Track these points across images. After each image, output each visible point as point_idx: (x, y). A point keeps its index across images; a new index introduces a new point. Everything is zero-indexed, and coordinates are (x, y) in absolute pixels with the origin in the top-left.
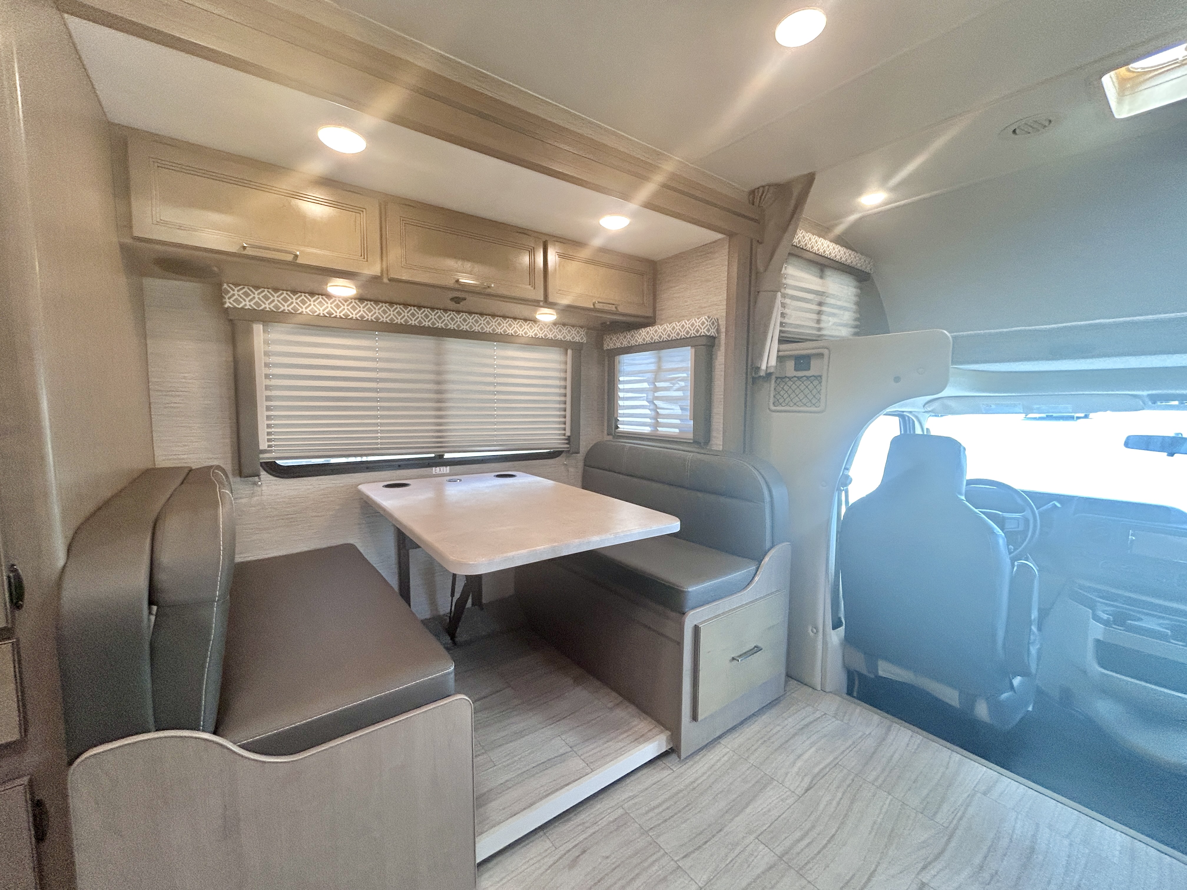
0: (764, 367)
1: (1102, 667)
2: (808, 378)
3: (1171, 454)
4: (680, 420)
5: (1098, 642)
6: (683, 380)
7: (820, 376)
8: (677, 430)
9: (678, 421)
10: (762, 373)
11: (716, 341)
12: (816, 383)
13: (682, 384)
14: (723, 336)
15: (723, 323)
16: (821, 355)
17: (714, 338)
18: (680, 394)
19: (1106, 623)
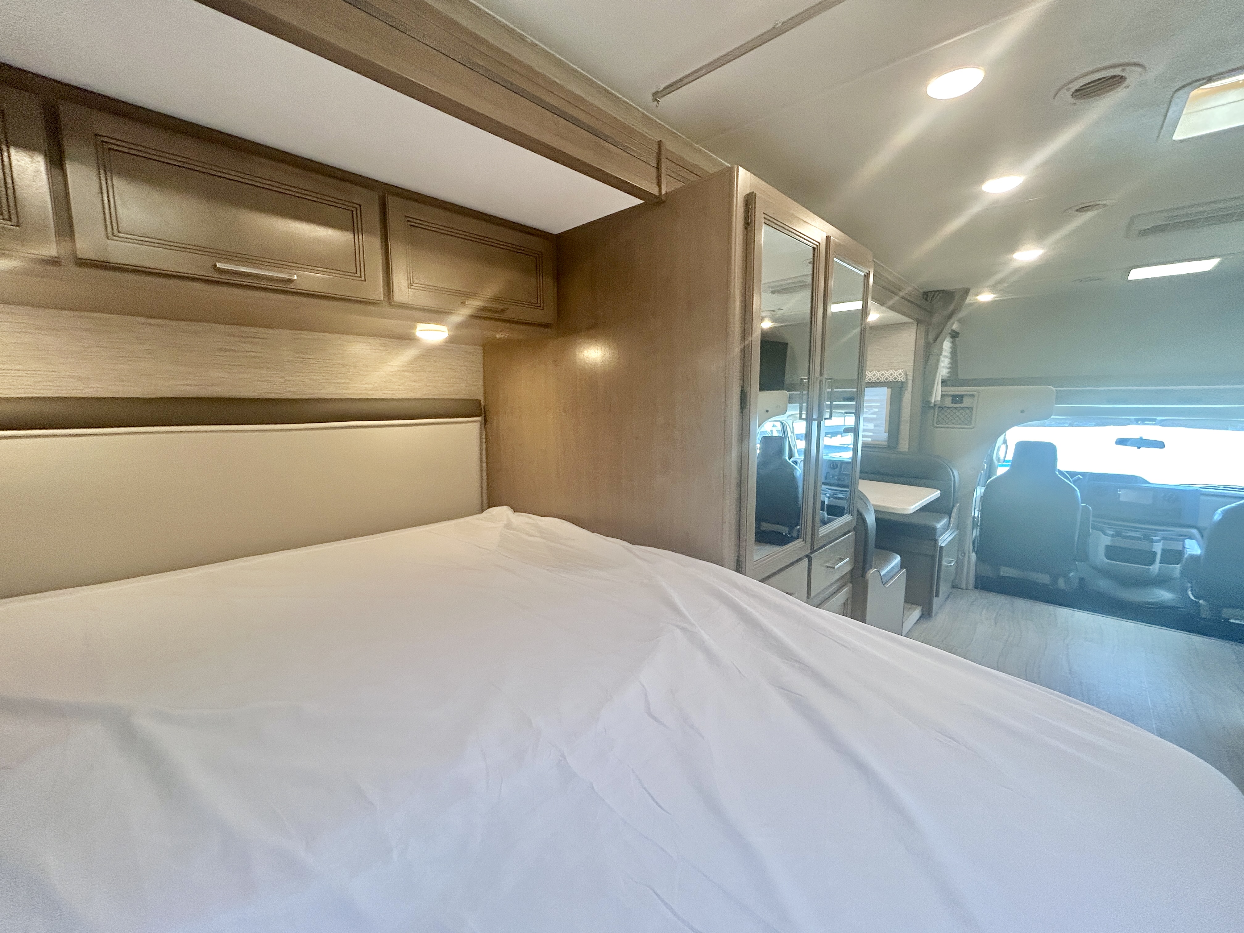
0: (933, 401)
1: (1108, 559)
2: (962, 408)
3: (1139, 448)
4: (873, 433)
5: (1107, 547)
6: (876, 407)
7: (972, 408)
8: (870, 439)
9: (871, 434)
10: (932, 405)
11: (905, 385)
12: (968, 411)
13: (876, 410)
14: (910, 382)
15: (910, 374)
16: (973, 396)
17: (903, 382)
18: (875, 416)
19: (1113, 536)
